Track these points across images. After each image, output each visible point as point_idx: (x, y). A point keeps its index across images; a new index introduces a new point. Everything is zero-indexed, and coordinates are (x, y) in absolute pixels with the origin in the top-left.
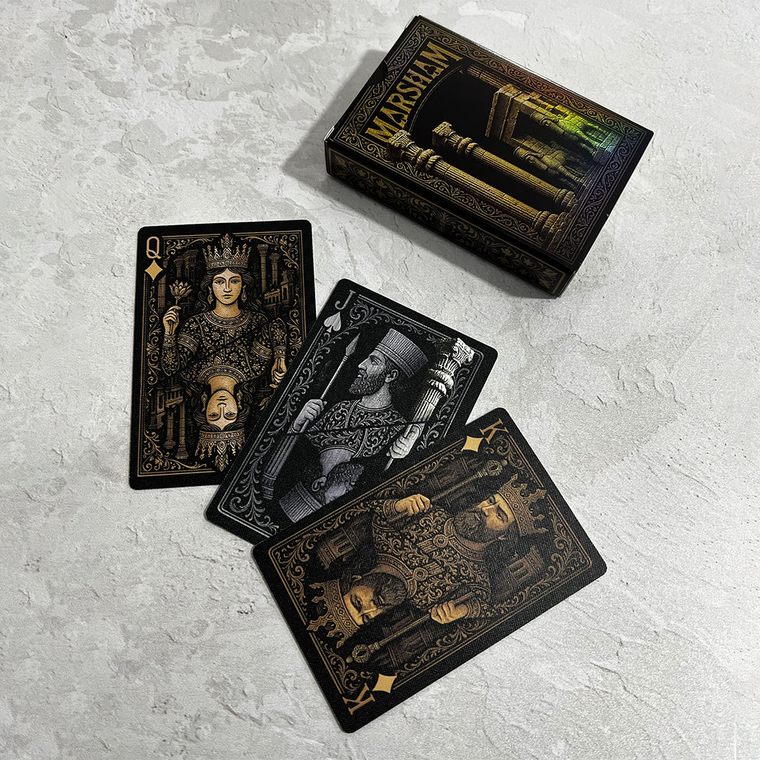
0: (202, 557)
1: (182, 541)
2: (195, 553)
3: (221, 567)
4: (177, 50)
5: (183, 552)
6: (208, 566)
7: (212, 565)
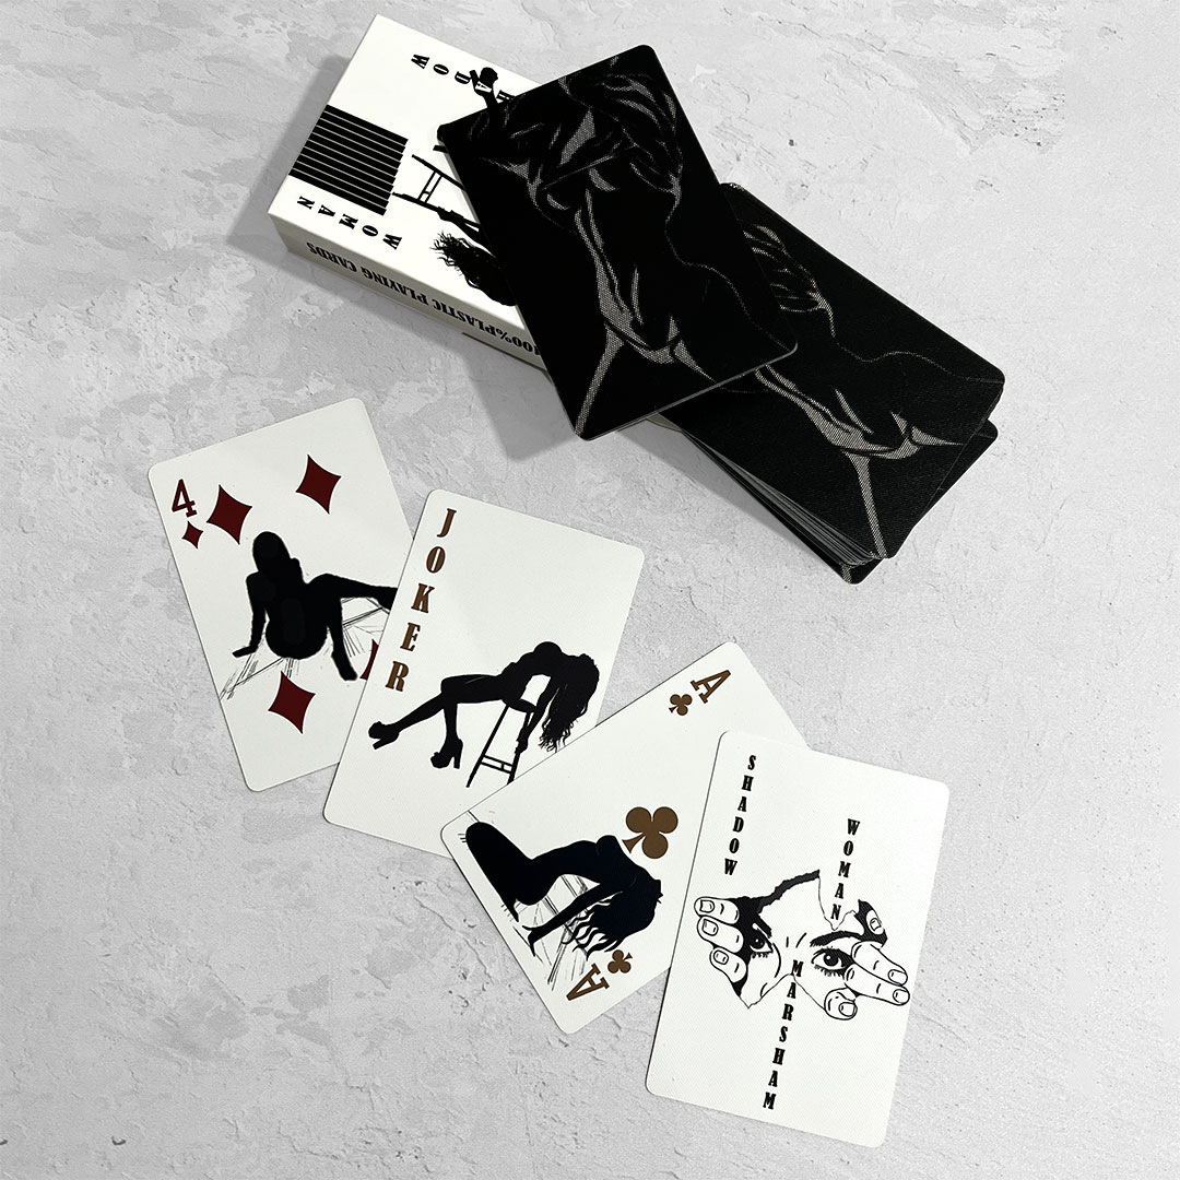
0: (319, 1152)
1: (294, 1134)
2: (311, 1149)
3: (344, 1165)
4: (233, 418)
5: (297, 1147)
6: (329, 1163)
7: (334, 1162)
